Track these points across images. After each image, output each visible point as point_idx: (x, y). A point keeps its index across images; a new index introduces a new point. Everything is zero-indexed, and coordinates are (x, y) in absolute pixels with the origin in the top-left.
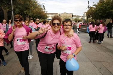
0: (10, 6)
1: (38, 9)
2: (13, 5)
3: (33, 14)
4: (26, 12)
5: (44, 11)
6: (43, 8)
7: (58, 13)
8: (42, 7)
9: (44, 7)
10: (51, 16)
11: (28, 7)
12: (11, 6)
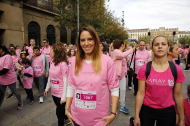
0: (75, 24)
1: (113, 25)
2: (79, 23)
3: (105, 33)
5: (123, 28)
6: (121, 23)
7: (147, 29)
8: (120, 21)
9: (123, 21)
10: (135, 33)
11: (98, 24)
12: (77, 25)
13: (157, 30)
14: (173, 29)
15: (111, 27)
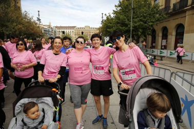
1: (23, 25)
4: (2, 30)
9: (39, 20)
13: (81, 28)
14: (96, 28)
15: (20, 26)
